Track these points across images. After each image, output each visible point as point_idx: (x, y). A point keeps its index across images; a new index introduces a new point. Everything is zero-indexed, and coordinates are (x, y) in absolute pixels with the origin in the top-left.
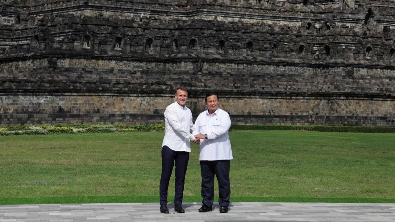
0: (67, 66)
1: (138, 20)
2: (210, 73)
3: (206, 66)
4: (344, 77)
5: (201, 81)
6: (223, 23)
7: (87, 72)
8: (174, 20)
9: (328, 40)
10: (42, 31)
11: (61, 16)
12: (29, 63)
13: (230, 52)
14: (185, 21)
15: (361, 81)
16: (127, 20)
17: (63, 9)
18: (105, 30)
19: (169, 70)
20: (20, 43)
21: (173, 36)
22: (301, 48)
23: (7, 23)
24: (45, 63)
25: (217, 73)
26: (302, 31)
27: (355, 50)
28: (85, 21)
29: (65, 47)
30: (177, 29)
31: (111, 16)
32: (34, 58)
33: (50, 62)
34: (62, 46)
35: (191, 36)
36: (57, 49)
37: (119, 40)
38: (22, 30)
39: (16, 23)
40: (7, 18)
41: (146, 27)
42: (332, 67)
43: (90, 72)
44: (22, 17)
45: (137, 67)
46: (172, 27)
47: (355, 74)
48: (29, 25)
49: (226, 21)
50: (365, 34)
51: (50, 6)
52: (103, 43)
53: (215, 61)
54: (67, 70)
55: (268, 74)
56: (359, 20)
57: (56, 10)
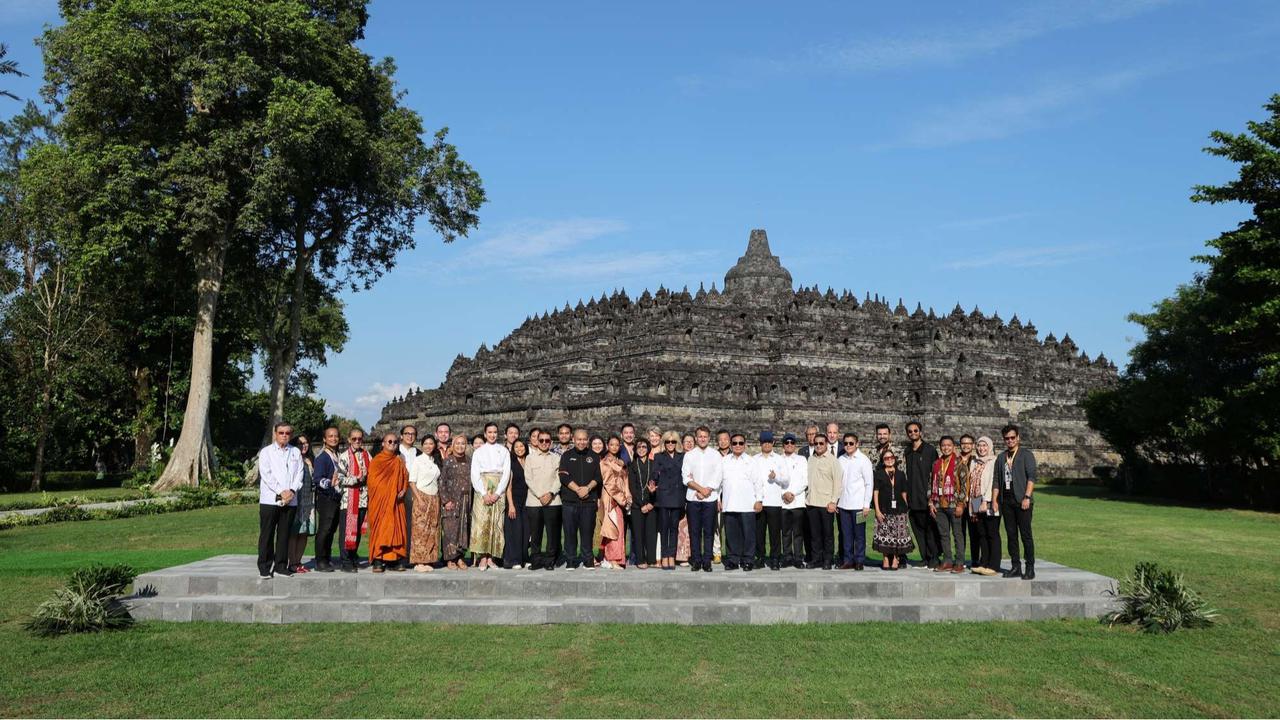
0: (642, 413)
1: (717, 365)
2: (792, 421)
3: (787, 413)
4: (934, 425)
5: (782, 429)
6: (807, 369)
7: (661, 420)
8: (755, 365)
9: (918, 385)
10: (618, 377)
11: (637, 361)
12: (603, 409)
13: (813, 398)
14: (767, 367)
15: (952, 429)
16: (706, 366)
17: (640, 355)
18: (682, 375)
19: (749, 418)
20: (597, 389)
21: (753, 382)
22: (889, 393)
23: (584, 369)
24: (619, 410)
25: (800, 421)
26: (891, 377)
27: (946, 396)
28: (661, 367)
29: (639, 393)
30: (757, 374)
31: (689, 361)
32: (609, 404)
33: (624, 409)
34: (636, 392)
35: (771, 382)
36: (632, 395)
37: (695, 385)
38: (599, 376)
39: (594, 369)
40: (585, 363)
41: (724, 372)
42: (922, 414)
43: (666, 420)
44: (599, 362)
45: (716, 415)
46: (753, 372)
47: (946, 422)
48: (606, 372)
49: (810, 367)
50: (956, 379)
51: (628, 351)
52: (680, 388)
53: (798, 407)
54: (642, 417)
55: (854, 422)
56: (950, 364)
57: (634, 355)
